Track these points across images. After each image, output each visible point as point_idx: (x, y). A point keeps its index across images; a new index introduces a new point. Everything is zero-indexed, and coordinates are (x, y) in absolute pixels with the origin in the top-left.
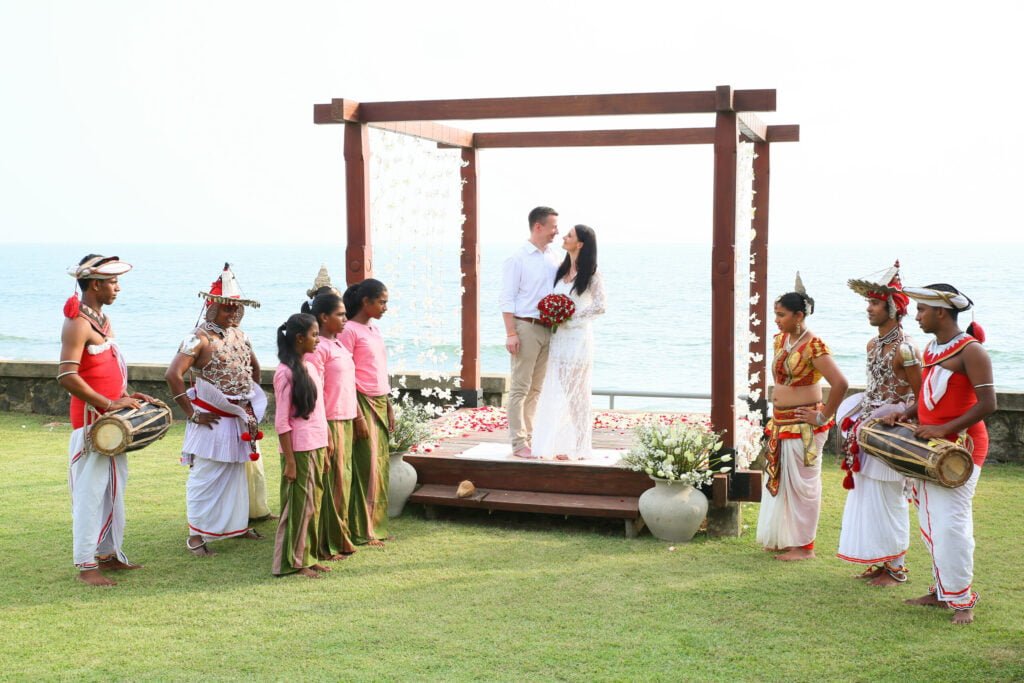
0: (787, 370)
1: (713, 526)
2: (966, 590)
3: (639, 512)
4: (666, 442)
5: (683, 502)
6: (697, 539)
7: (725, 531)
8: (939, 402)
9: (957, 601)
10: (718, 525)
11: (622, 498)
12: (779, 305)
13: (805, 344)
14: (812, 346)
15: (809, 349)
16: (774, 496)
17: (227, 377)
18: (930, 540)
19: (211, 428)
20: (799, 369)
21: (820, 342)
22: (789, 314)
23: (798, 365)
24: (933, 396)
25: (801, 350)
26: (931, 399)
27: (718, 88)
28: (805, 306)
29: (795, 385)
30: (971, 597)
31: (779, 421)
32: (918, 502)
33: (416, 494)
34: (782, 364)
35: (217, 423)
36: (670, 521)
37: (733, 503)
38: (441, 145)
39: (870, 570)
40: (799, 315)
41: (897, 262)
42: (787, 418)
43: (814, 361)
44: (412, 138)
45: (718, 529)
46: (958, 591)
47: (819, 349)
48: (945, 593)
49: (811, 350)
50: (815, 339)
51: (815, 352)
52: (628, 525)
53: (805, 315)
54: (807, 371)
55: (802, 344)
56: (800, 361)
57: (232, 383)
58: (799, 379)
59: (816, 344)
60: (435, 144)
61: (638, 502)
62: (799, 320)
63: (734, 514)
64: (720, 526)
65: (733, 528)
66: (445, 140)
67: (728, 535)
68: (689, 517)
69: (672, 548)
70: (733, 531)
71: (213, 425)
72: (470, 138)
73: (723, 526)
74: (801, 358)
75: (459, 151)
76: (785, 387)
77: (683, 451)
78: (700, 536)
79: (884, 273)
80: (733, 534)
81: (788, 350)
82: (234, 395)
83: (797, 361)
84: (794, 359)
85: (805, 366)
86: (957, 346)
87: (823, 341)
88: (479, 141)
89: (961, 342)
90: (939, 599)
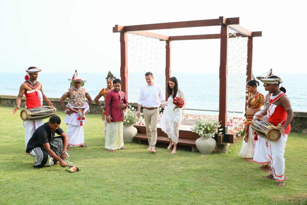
0: (251, 103)
1: (218, 150)
2: (283, 175)
3: (195, 145)
4: (202, 124)
5: (207, 142)
6: (212, 154)
7: (222, 152)
8: (271, 116)
9: (279, 179)
10: (220, 150)
11: (192, 140)
12: (248, 85)
13: (257, 96)
14: (259, 96)
15: (258, 97)
16: (246, 142)
17: (75, 101)
18: (271, 159)
19: (70, 115)
20: (255, 103)
21: (262, 95)
22: (251, 87)
23: (254, 102)
24: (270, 114)
25: (256, 97)
26: (269, 115)
27: (220, 17)
28: (256, 84)
29: (253, 108)
30: (284, 178)
31: (249, 119)
32: (268, 146)
33: (137, 136)
34: (250, 102)
35: (72, 114)
36: (203, 148)
37: (224, 143)
38: (161, 40)
39: (263, 166)
40: (254, 87)
41: (271, 69)
42: (251, 118)
43: (260, 101)
44: (146, 37)
45: (220, 151)
46: (280, 176)
47: (261, 97)
48: (276, 176)
49: (259, 97)
50: (260, 94)
51: (260, 98)
52: (193, 148)
53: (256, 86)
54: (257, 104)
55: (256, 96)
56: (255, 101)
57: (76, 103)
58: (255, 106)
59: (261, 95)
60: (159, 40)
61: (195, 142)
62: (255, 88)
63: (225, 147)
64: (221, 150)
65: (224, 151)
66: (162, 39)
67: (223, 153)
68: (209, 147)
69: (202, 156)
70: (224, 152)
71: (71, 114)
72: (168, 38)
73: (222, 150)
74: (256, 100)
75: (165, 41)
76: (250, 109)
77: (207, 127)
78: (213, 153)
79: (267, 73)
80: (224, 153)
81: (252, 98)
82: (77, 107)
83: (254, 101)
84: (253, 100)
85: (257, 102)
86: (279, 97)
87: (263, 95)
88: (171, 39)
89: (280, 95)
90: (274, 178)
